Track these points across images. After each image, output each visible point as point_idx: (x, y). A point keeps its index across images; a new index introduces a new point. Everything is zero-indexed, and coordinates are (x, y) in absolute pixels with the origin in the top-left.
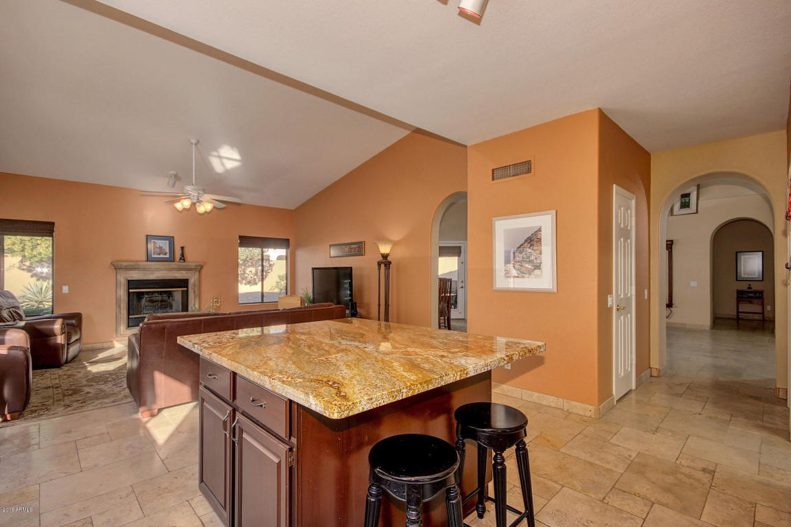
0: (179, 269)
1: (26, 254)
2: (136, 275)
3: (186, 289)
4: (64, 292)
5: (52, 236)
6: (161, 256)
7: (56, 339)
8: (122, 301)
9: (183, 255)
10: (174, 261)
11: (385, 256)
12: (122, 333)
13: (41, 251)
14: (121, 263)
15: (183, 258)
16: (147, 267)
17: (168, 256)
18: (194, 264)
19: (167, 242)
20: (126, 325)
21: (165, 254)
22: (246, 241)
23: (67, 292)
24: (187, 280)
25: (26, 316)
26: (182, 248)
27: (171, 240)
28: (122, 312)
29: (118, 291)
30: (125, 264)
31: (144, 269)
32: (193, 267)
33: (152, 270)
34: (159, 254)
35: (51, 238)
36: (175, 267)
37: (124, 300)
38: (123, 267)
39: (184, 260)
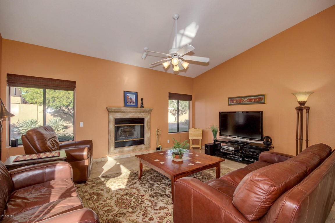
0: (141, 112)
1: (50, 105)
2: (119, 116)
3: (143, 124)
4: (81, 126)
5: (74, 90)
6: (132, 104)
7: (84, 162)
8: (112, 132)
9: (142, 103)
10: (138, 107)
11: (302, 103)
12: (112, 152)
13: (57, 103)
14: (112, 108)
15: (142, 105)
16: (125, 111)
17: (135, 104)
18: (149, 109)
19: (134, 95)
20: (114, 146)
21: (133, 103)
22: (172, 96)
23: (83, 126)
24: (144, 119)
25: (60, 142)
26: (142, 99)
27: (136, 94)
28: (112, 139)
29: (110, 126)
30: (114, 108)
31: (123, 112)
32: (148, 111)
33: (128, 113)
34: (130, 103)
35: (73, 92)
36: (139, 111)
37: (113, 131)
38: (113, 110)
39: (143, 106)
